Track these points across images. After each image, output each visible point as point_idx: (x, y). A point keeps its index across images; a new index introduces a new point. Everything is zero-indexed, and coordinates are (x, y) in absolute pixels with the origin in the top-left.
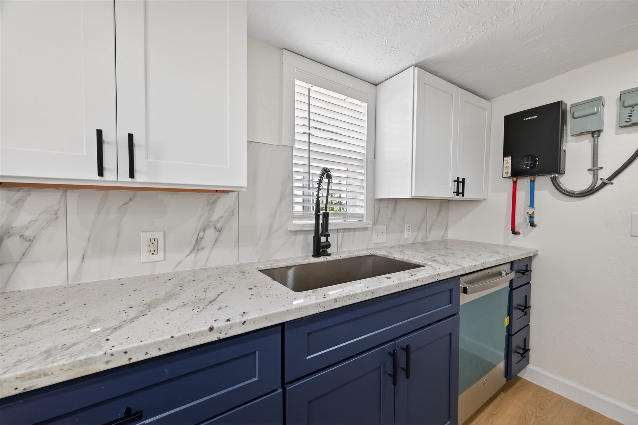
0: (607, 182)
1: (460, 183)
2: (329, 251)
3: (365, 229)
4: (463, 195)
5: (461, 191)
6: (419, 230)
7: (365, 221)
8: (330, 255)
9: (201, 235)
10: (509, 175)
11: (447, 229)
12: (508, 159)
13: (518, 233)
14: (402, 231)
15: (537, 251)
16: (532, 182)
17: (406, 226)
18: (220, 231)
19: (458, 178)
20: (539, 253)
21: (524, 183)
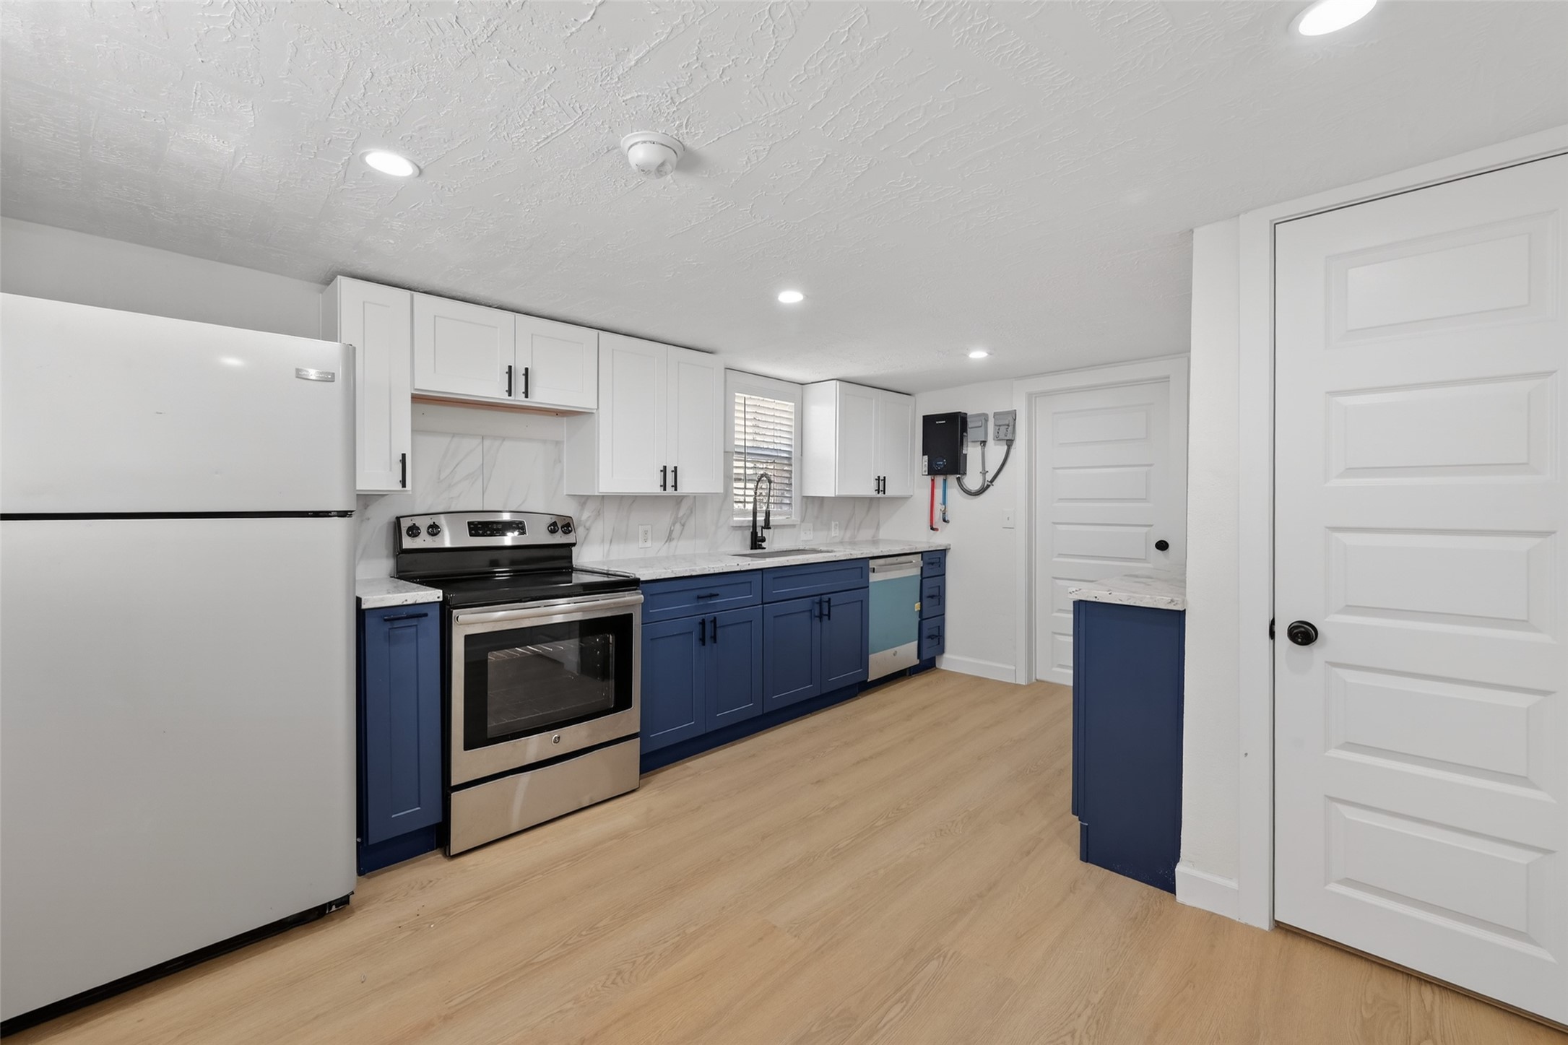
0: (989, 484)
1: (881, 483)
2: (764, 545)
3: (793, 526)
4: (884, 493)
5: (881, 488)
6: (846, 528)
7: (793, 518)
8: (765, 548)
9: (672, 528)
10: (927, 473)
11: (878, 527)
12: (926, 457)
13: (937, 530)
14: (829, 529)
15: (950, 545)
16: (945, 481)
17: (833, 524)
18: (683, 525)
19: (879, 477)
20: (951, 547)
21: (939, 480)
